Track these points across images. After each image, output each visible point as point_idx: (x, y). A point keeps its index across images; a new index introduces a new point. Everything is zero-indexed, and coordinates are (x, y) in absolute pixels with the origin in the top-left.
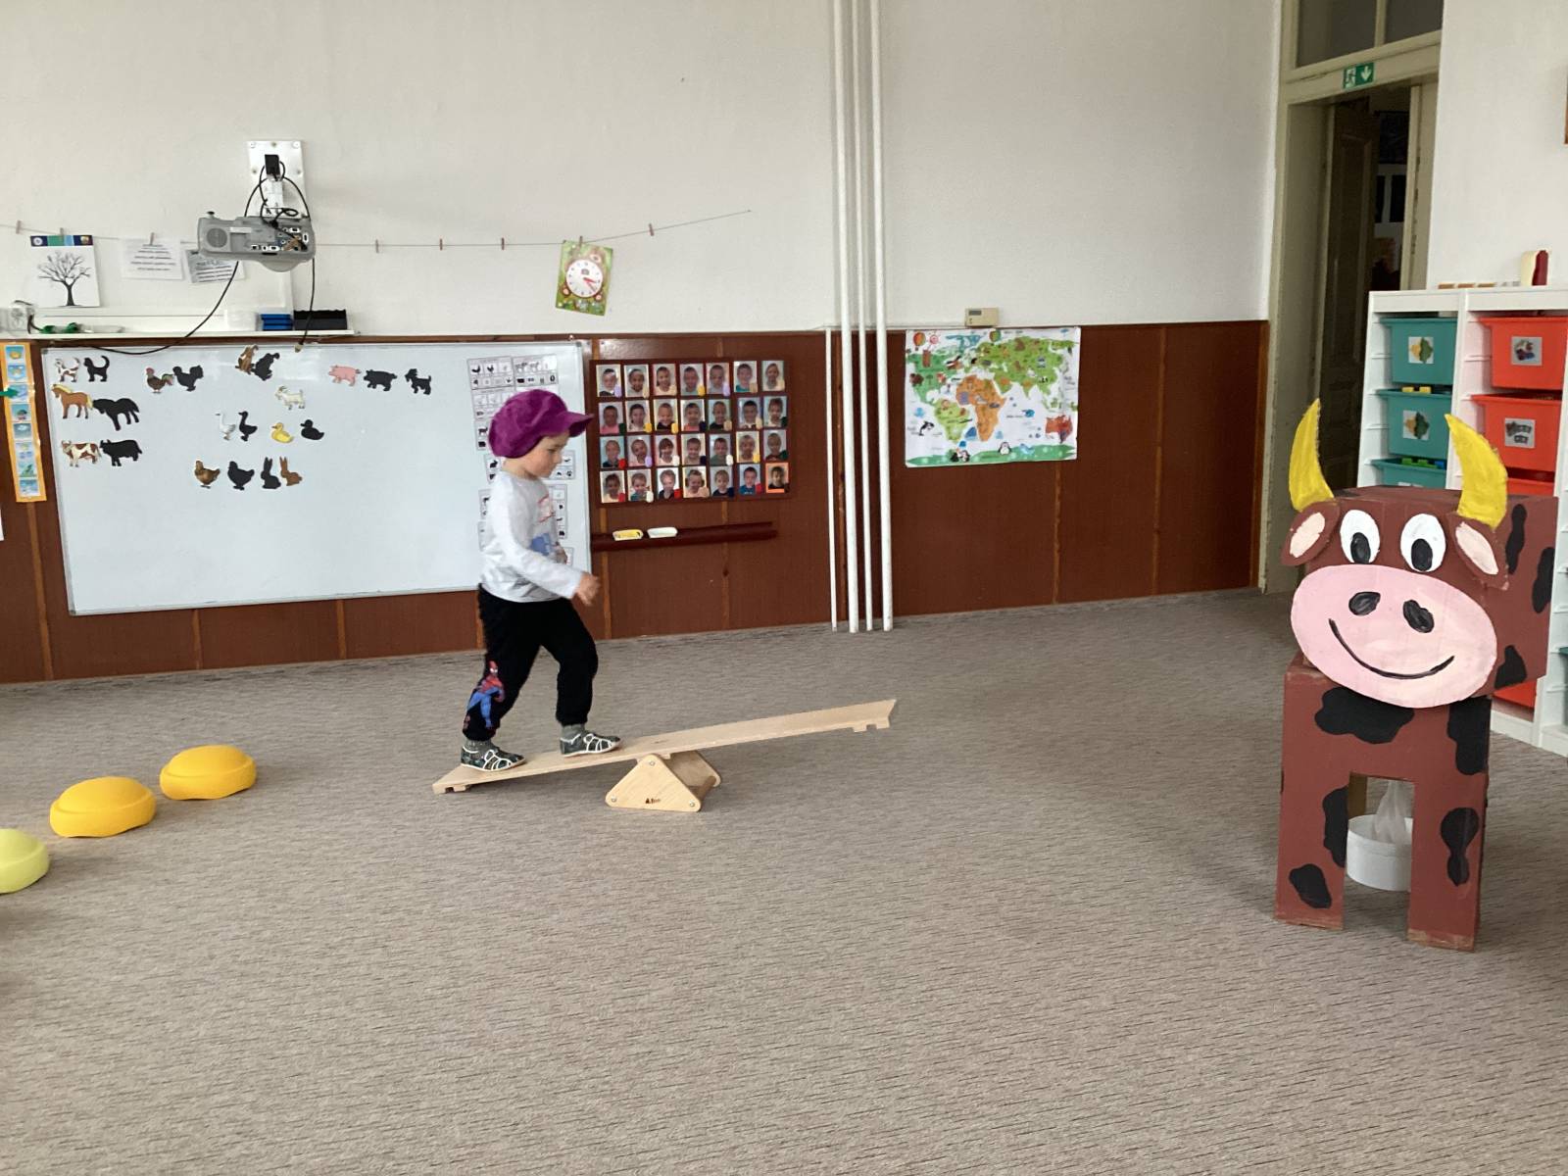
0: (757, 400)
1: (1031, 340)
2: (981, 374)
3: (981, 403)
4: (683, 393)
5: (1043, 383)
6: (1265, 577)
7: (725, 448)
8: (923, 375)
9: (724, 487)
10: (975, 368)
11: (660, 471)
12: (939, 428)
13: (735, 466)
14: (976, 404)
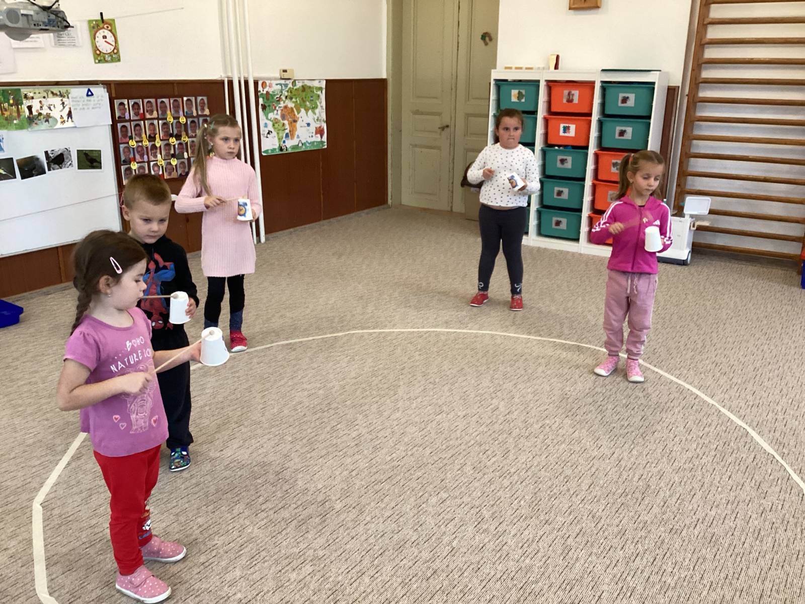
0: (196, 120)
1: (308, 86)
2: (291, 105)
3: (290, 119)
4: (160, 117)
5: (314, 108)
6: (391, 199)
7: (183, 148)
8: (266, 105)
9: (184, 171)
10: (287, 101)
11: (152, 164)
12: (274, 133)
13: (189, 159)
14: (288, 120)
